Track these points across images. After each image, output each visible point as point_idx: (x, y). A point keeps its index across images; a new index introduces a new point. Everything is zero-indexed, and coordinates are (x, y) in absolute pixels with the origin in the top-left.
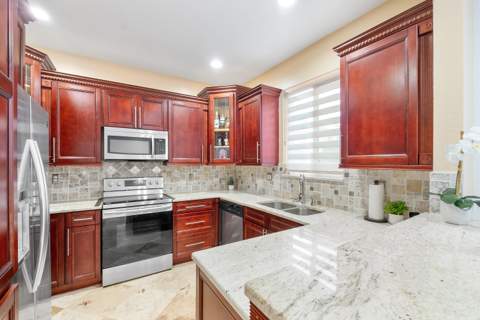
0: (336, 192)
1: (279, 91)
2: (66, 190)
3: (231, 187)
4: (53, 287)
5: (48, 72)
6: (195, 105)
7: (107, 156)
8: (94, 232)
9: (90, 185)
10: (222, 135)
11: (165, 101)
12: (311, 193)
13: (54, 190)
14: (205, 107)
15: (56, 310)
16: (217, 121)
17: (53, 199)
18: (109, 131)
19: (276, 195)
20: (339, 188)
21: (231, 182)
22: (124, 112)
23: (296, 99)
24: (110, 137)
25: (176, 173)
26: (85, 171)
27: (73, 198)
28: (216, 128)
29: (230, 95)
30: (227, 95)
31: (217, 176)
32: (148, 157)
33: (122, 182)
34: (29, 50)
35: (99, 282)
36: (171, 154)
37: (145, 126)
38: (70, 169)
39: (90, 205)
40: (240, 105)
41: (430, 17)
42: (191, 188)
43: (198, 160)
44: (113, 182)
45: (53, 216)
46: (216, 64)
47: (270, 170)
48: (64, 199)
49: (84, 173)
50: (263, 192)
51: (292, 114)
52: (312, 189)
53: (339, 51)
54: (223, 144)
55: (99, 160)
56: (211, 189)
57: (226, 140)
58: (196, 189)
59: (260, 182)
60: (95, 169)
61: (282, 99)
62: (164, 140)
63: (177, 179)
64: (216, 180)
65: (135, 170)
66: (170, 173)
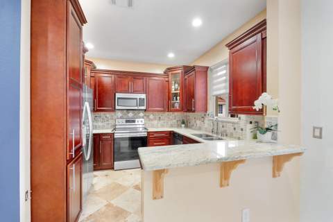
0: (235, 129)
1: (207, 68)
2: (100, 124)
3: (183, 125)
4: (94, 167)
5: (93, 69)
6: (161, 79)
7: (117, 107)
8: (111, 144)
9: (110, 122)
10: (176, 95)
11: (145, 78)
12: (223, 129)
13: (95, 124)
14: (167, 79)
15: (95, 176)
16: (173, 87)
17: (95, 127)
18: (118, 95)
19: (206, 131)
20: (236, 126)
21: (183, 123)
22: (125, 85)
23: (217, 72)
24: (118, 98)
25: (151, 117)
26: (108, 115)
27: (103, 127)
28: (173, 91)
29: (180, 71)
30: (179, 71)
31: (175, 119)
32: (136, 108)
33: (124, 120)
34: (87, 61)
35: (113, 168)
36: (148, 106)
37: (135, 92)
38: (102, 113)
39: (109, 131)
40: (186, 77)
41: (265, 29)
42: (159, 125)
43: (162, 109)
44: (120, 120)
45: (94, 135)
46: (171, 55)
47: (203, 115)
48: (99, 128)
49: (108, 116)
50: (200, 129)
51: (215, 81)
52: (223, 127)
53: (229, 46)
54: (177, 99)
55: (114, 110)
56: (172, 126)
57: (178, 98)
58: (162, 126)
59: (198, 122)
60: (112, 114)
61: (209, 72)
62: (144, 99)
63: (152, 120)
64: (175, 121)
65: (131, 114)
66: (148, 117)
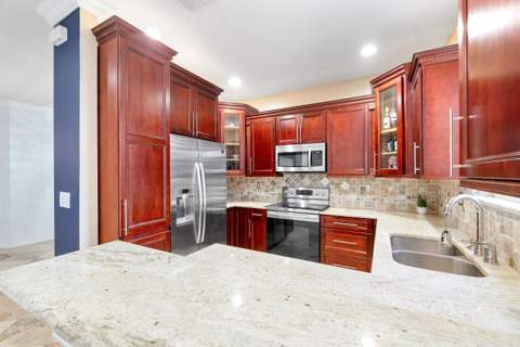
2: (263, 194)
3: (421, 210)
7: (279, 169)
8: (263, 226)
11: (324, 112)
13: (257, 193)
14: (371, 107)
16: (386, 120)
18: (278, 150)
21: (423, 203)
22: (290, 131)
24: (280, 154)
25: (345, 185)
28: (385, 129)
29: (397, 81)
30: (395, 81)
31: (402, 193)
32: (307, 170)
33: (294, 191)
36: (330, 165)
42: (362, 203)
48: (262, 199)
55: (274, 172)
62: (321, 152)
63: (346, 192)
64: (403, 197)
65: (307, 181)
66: (338, 185)
